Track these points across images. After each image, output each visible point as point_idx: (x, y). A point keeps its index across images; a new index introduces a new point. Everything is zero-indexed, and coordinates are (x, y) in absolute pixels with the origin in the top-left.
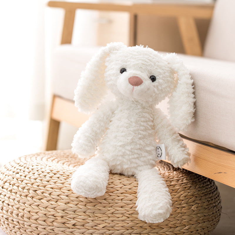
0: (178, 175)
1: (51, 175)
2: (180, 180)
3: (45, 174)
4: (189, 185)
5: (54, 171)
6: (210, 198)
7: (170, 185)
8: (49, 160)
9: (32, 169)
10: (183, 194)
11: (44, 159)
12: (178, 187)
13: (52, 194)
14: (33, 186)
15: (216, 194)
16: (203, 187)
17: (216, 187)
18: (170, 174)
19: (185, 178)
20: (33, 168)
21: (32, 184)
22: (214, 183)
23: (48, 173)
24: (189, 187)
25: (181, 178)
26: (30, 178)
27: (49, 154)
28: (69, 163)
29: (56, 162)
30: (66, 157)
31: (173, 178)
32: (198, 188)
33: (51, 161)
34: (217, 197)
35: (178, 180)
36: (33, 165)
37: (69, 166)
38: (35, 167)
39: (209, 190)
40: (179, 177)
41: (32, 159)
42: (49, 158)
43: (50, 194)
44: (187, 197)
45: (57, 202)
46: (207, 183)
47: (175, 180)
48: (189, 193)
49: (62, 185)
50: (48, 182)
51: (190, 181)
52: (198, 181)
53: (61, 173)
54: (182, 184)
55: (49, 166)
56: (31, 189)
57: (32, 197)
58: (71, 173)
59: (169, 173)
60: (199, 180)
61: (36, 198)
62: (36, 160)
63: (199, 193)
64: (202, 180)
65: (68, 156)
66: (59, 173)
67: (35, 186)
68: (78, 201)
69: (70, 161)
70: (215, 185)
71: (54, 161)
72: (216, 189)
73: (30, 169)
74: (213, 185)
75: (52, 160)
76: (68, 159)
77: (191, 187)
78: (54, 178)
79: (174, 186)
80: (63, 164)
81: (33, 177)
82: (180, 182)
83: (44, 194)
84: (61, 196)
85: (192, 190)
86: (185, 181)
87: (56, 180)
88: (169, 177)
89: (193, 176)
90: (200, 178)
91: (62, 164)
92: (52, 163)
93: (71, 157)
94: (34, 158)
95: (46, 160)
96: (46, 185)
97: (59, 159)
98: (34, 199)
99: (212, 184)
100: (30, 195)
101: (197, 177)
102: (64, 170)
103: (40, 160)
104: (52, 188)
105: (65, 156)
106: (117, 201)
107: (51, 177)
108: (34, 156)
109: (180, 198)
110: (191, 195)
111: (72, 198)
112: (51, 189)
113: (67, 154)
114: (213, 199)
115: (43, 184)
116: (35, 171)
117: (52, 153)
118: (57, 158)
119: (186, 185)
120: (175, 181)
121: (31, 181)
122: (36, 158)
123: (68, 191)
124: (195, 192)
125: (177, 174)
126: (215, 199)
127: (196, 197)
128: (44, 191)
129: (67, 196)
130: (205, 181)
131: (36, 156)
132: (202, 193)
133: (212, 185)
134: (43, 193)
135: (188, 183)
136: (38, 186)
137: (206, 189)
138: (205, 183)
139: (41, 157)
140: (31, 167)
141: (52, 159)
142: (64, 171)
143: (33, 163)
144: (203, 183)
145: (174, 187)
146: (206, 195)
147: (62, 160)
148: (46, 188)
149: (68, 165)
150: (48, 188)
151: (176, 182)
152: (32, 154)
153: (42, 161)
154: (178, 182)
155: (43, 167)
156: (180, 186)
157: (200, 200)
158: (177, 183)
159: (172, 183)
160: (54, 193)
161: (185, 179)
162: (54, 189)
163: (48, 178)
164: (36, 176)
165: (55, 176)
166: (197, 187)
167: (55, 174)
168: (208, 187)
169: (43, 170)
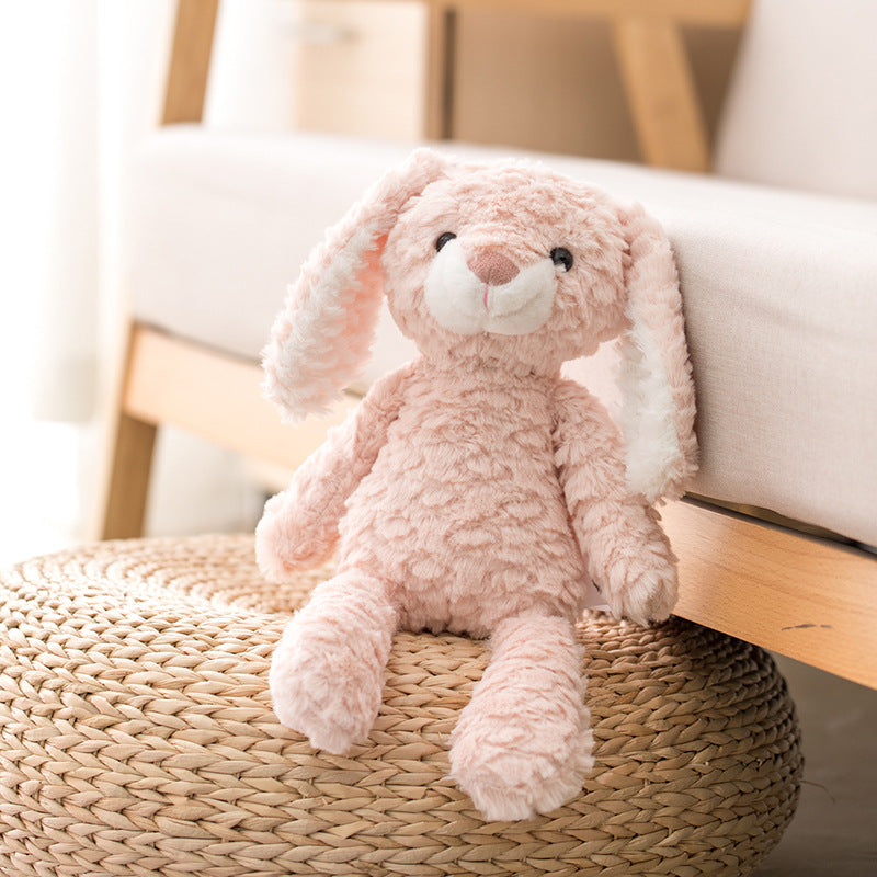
0: (635, 634)
1: (147, 631)
2: (647, 655)
3: (122, 629)
4: (681, 675)
5: (160, 616)
6: (760, 724)
7: (609, 675)
8: (130, 573)
9: (73, 611)
10: (658, 708)
11: (114, 572)
12: (638, 683)
13: (151, 705)
14: (77, 675)
15: (784, 708)
16: (733, 680)
17: (780, 683)
18: (605, 632)
19: (663, 646)
20: (76, 604)
21: (74, 668)
22: (773, 665)
23: (135, 626)
24: (678, 680)
25: (650, 646)
26: (63, 644)
27: (128, 552)
28: (210, 587)
29: (161, 582)
30: (196, 565)
31: (618, 647)
32: (714, 685)
33: (139, 579)
34: (785, 722)
35: (638, 655)
36: (75, 593)
37: (210, 596)
38: (81, 602)
39: (755, 693)
40: (641, 642)
41: (67, 569)
42: (131, 568)
43: (144, 708)
44: (672, 721)
45: (170, 737)
46: (748, 666)
47: (628, 654)
48: (680, 703)
49: (189, 671)
50: (136, 659)
51: (684, 660)
52: (713, 659)
53: (185, 624)
54: (653, 669)
55: (137, 600)
56: (69, 686)
57: (72, 720)
58: (222, 628)
59: (601, 625)
60: (716, 652)
61: (89, 721)
62: (84, 573)
63: (719, 704)
64: (729, 656)
65: (204, 558)
66: (176, 624)
67: (84, 676)
68: (252, 734)
69: (214, 580)
70: (778, 674)
71: (151, 579)
72: (780, 689)
73: (63, 610)
74: (772, 675)
75: (145, 577)
76: (206, 573)
77: (687, 680)
78: (159, 647)
79: (623, 675)
80: (188, 589)
81: (76, 642)
82: (645, 662)
83: (121, 707)
84: (188, 716)
85: (692, 694)
86: (663, 658)
87: (169, 651)
88: (601, 643)
89: (694, 638)
90: (719, 646)
91: (181, 593)
92: (144, 585)
93: (216, 565)
94: (73, 568)
95: (120, 574)
96: (127, 674)
97: (170, 570)
98: (81, 728)
99: (766, 670)
100: (65, 712)
101: (710, 644)
102: (196, 613)
103: (100, 574)
104: (152, 685)
105: (193, 561)
106: (404, 735)
107: (147, 642)
108: (73, 558)
109: (647, 725)
110: (688, 714)
111: (228, 724)
112: (148, 689)
113: (201, 552)
114: (771, 729)
115: (115, 667)
116: (82, 618)
117: (142, 549)
118: (161, 568)
119: (669, 673)
120: (628, 657)
121: (68, 657)
122: (83, 566)
123: (215, 694)
124: (703, 702)
125: (635, 631)
126: (779, 727)
127: (708, 719)
128: (117, 694)
129: (209, 715)
130: (740, 658)
131: (81, 559)
132: (731, 706)
133: (765, 674)
134: (115, 703)
135: (674, 665)
136: (96, 676)
137: (746, 690)
138: (740, 666)
139: (102, 563)
140: (66, 604)
141: (143, 570)
142: (196, 618)
143: (72, 586)
144: (731, 666)
145: (622, 681)
146: (743, 711)
147: (180, 575)
148: (128, 685)
149: (205, 594)
150: (133, 686)
151: (630, 662)
152: (64, 553)
153: (105, 580)
154: (636, 662)
155: (112, 601)
156: (647, 677)
157: (722, 731)
158: (632, 665)
159: (616, 667)
160: (159, 704)
161: (664, 650)
162: (160, 687)
163: (134, 646)
164: (88, 635)
165: (161, 636)
166: (711, 683)
167: (160, 631)
168: (750, 682)
169: (113, 614)
